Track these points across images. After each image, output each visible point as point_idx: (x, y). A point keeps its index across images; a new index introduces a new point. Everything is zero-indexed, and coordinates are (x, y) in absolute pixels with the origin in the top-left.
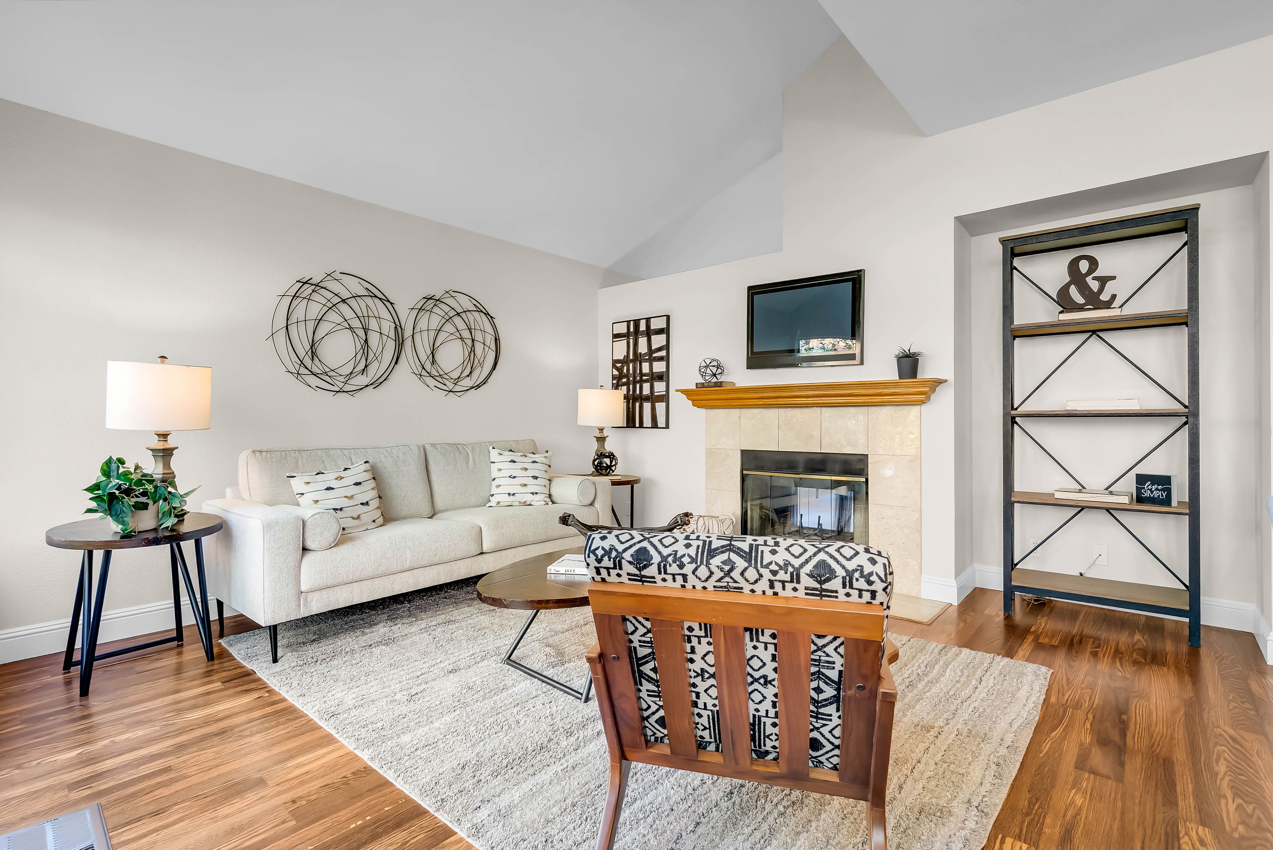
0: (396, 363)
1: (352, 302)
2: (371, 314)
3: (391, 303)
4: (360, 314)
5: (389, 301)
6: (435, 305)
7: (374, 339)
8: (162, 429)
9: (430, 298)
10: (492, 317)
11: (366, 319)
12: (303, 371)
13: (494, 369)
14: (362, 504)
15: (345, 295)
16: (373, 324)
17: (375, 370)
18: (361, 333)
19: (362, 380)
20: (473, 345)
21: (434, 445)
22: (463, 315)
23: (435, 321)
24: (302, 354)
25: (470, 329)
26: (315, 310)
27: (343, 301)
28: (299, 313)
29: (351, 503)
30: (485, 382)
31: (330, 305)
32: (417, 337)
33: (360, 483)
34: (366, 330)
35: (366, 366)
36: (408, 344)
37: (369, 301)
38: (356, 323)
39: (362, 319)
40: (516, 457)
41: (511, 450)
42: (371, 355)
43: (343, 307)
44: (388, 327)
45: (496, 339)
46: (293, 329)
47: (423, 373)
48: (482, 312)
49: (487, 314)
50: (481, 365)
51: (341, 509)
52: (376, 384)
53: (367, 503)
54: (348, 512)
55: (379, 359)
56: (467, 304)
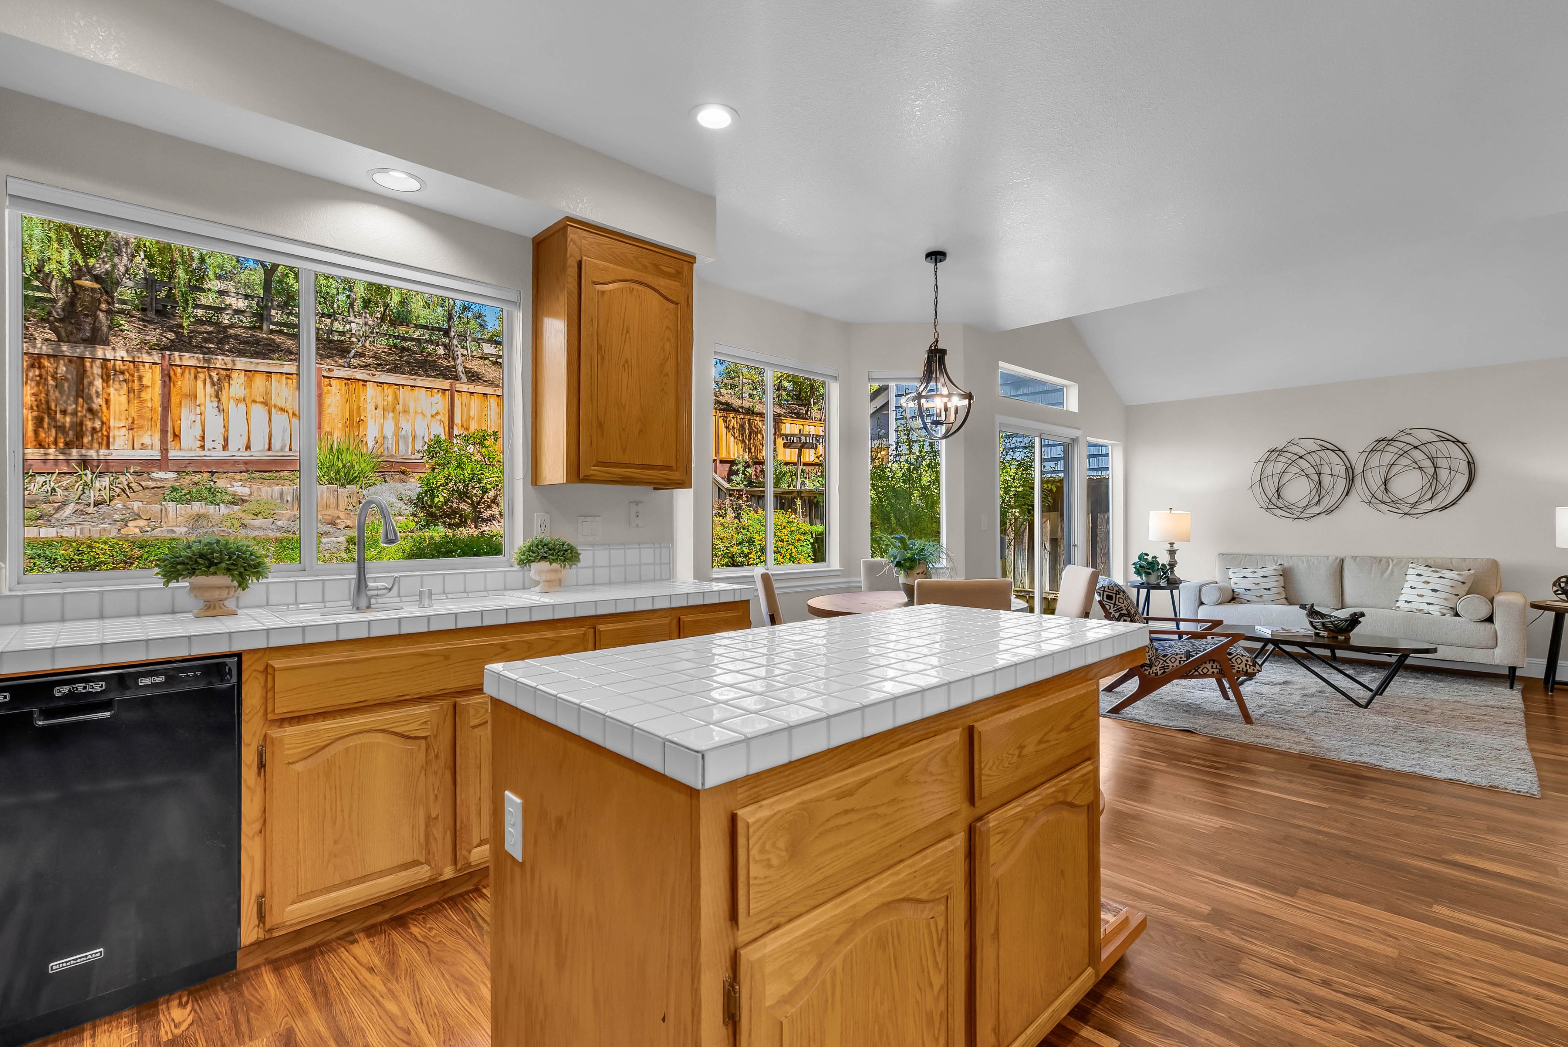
0: (1347, 495)
1: (1308, 457)
2: (1323, 462)
3: (1343, 452)
4: (1314, 464)
5: (1340, 450)
6: (1387, 445)
7: (1326, 480)
8: (1172, 541)
9: (1382, 440)
10: (1463, 443)
11: (1319, 467)
12: (1271, 506)
13: (1467, 490)
14: (1265, 589)
15: (1302, 452)
16: (1326, 469)
17: (1326, 503)
18: (1316, 478)
19: (1316, 510)
20: (1435, 470)
21: (1354, 558)
22: (1421, 447)
23: (1387, 458)
24: (1270, 495)
25: (1431, 459)
26: (1280, 467)
27: (1301, 457)
28: (1269, 471)
29: (1257, 587)
30: (1454, 503)
31: (1290, 462)
32: (1368, 474)
33: (1266, 577)
34: (1319, 474)
35: (1319, 500)
36: (1358, 481)
37: (1322, 453)
38: (1312, 471)
39: (1316, 467)
40: (1427, 572)
41: (1427, 566)
42: (1324, 492)
43: (1302, 462)
44: (1340, 470)
45: (1469, 462)
46: (1265, 481)
47: (1373, 500)
48: (1448, 440)
49: (1456, 441)
50: (1448, 487)
51: (1249, 590)
52: (1329, 511)
53: (1269, 589)
54: (1253, 592)
55: (1330, 494)
56: (1427, 436)
